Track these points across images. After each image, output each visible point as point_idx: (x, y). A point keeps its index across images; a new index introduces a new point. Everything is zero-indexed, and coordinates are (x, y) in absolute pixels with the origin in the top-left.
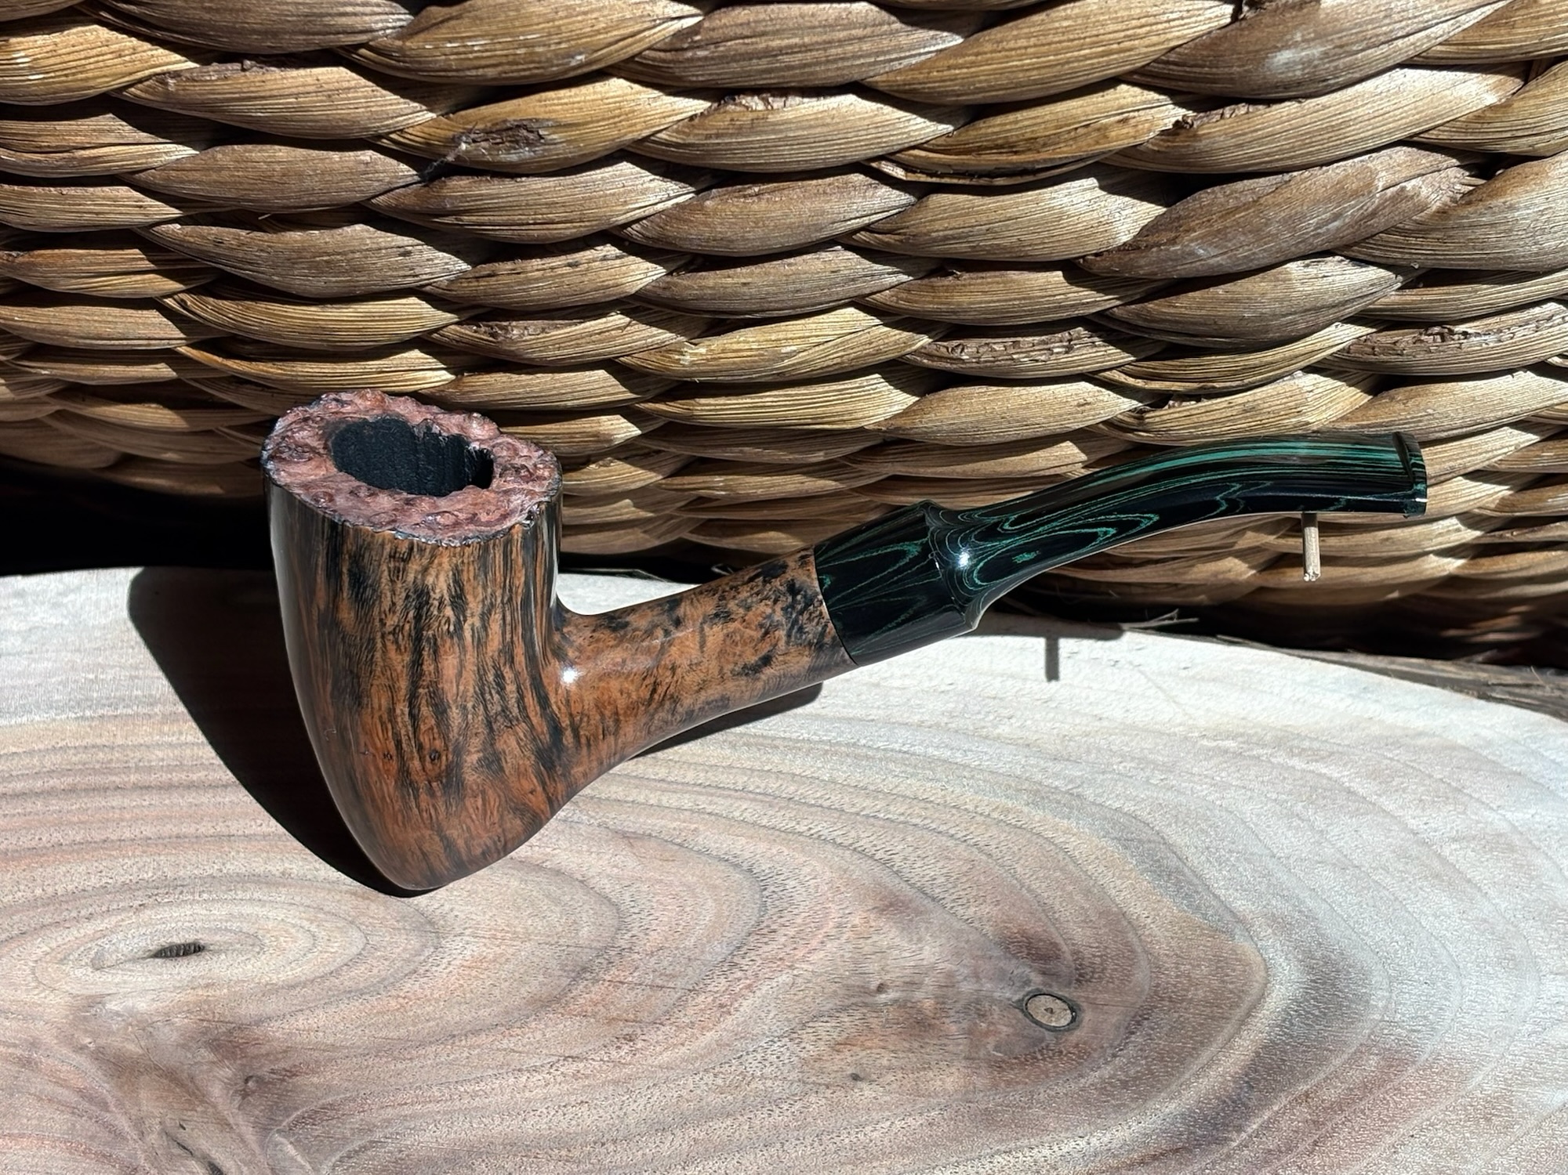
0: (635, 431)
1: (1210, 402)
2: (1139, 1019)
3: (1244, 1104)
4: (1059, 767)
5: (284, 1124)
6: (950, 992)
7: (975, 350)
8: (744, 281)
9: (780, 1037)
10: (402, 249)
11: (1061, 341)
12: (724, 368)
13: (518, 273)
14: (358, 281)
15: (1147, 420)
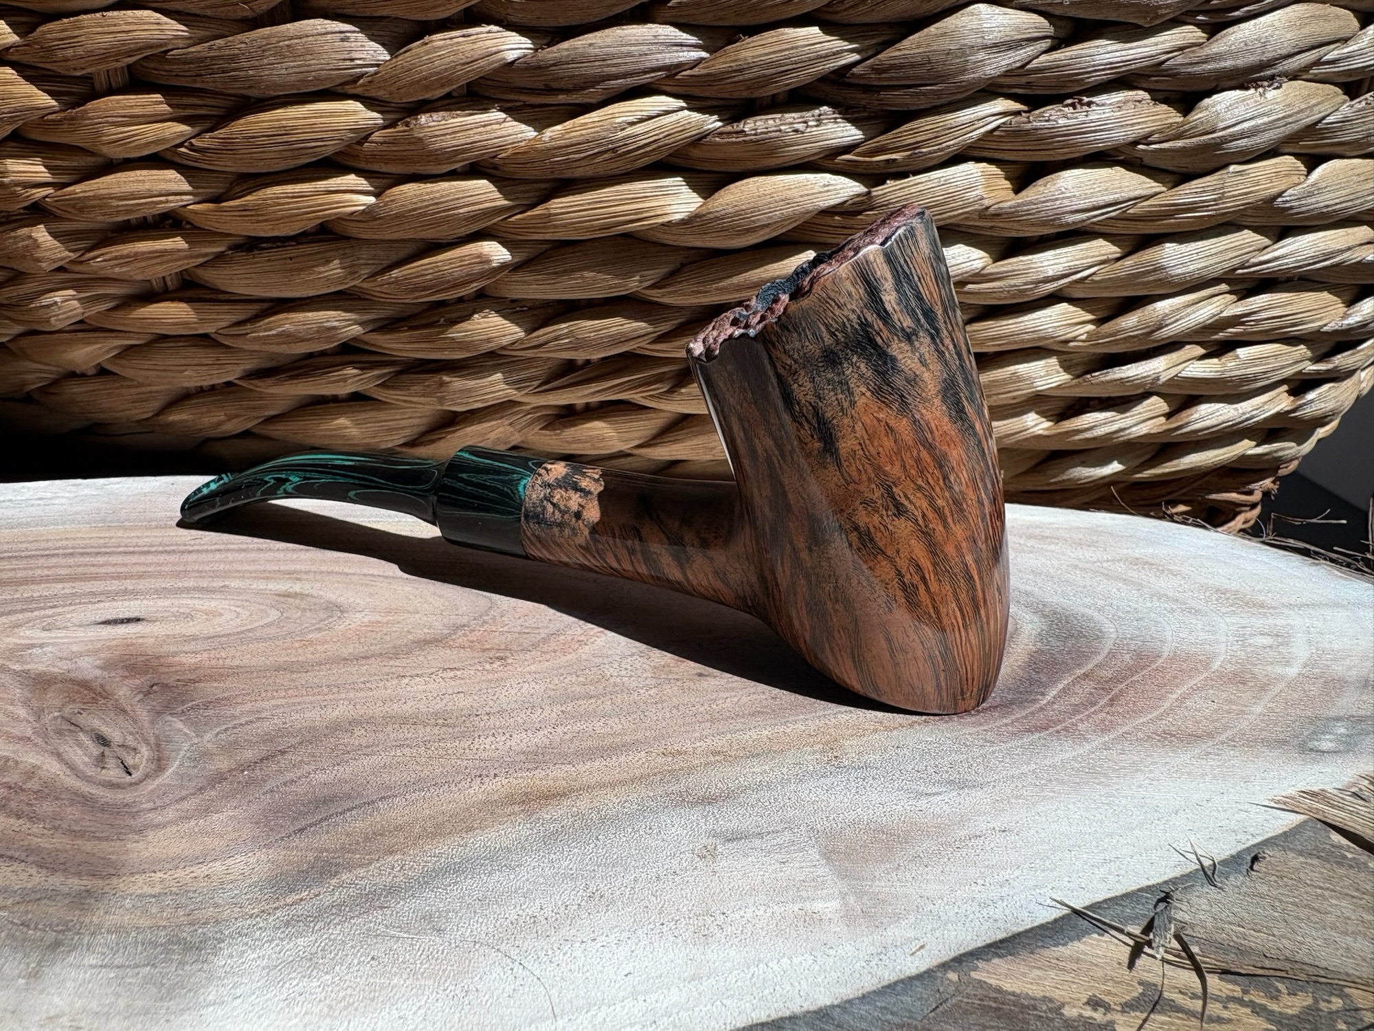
0: (507, 258)
1: (916, 177)
5: (179, 709)
7: (753, 125)
9: (632, 655)
10: (343, 35)
11: (813, 116)
12: (574, 140)
13: (427, 44)
14: (310, 65)
15: (874, 194)
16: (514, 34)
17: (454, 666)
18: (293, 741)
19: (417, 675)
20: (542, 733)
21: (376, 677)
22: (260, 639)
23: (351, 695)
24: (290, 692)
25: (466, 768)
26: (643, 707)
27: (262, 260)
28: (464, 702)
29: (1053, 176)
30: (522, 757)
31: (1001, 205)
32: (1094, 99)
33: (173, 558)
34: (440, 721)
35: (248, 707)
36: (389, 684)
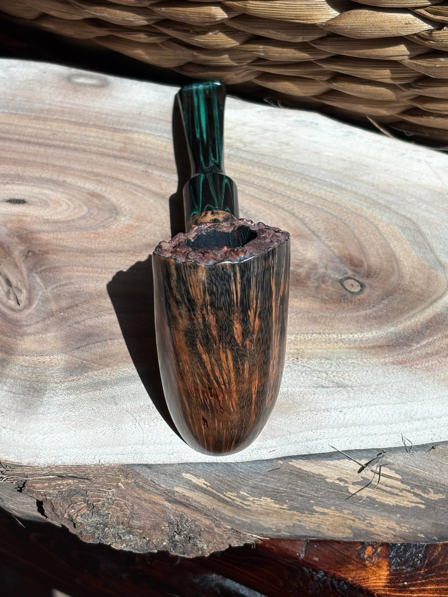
0: (225, 16)
2: (388, 294)
3: (422, 334)
4: (384, 195)
5: (39, 270)
6: (314, 271)
15: (433, 35)
18: (82, 300)
35: (66, 274)
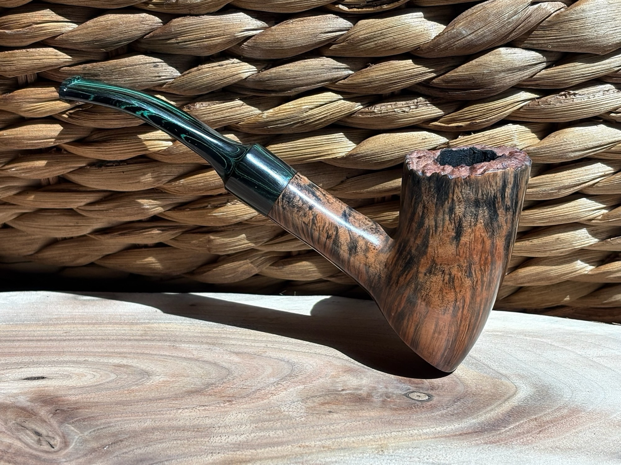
1: (475, 135)
2: (459, 398)
3: (507, 421)
5: (71, 421)
7: (379, 108)
8: (287, 69)
9: (297, 401)
10: (155, 64)
11: (414, 103)
12: (280, 118)
13: (199, 70)
14: (137, 80)
16: (246, 64)
17: (206, 404)
18: (126, 436)
19: (186, 408)
20: (244, 436)
21: (166, 409)
22: (107, 389)
23: (153, 417)
24: (124, 414)
25: (206, 449)
26: (296, 426)
27: (106, 172)
28: (208, 421)
29: (560, 131)
30: (232, 446)
31: (528, 149)
32: (576, 92)
33: (55, 344)
34: (196, 430)
35: (103, 421)
36: (172, 412)
